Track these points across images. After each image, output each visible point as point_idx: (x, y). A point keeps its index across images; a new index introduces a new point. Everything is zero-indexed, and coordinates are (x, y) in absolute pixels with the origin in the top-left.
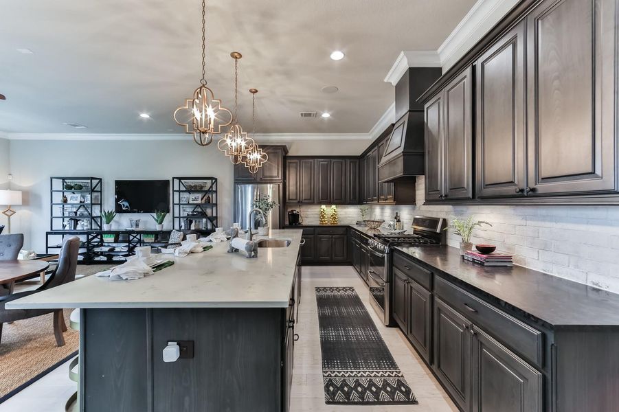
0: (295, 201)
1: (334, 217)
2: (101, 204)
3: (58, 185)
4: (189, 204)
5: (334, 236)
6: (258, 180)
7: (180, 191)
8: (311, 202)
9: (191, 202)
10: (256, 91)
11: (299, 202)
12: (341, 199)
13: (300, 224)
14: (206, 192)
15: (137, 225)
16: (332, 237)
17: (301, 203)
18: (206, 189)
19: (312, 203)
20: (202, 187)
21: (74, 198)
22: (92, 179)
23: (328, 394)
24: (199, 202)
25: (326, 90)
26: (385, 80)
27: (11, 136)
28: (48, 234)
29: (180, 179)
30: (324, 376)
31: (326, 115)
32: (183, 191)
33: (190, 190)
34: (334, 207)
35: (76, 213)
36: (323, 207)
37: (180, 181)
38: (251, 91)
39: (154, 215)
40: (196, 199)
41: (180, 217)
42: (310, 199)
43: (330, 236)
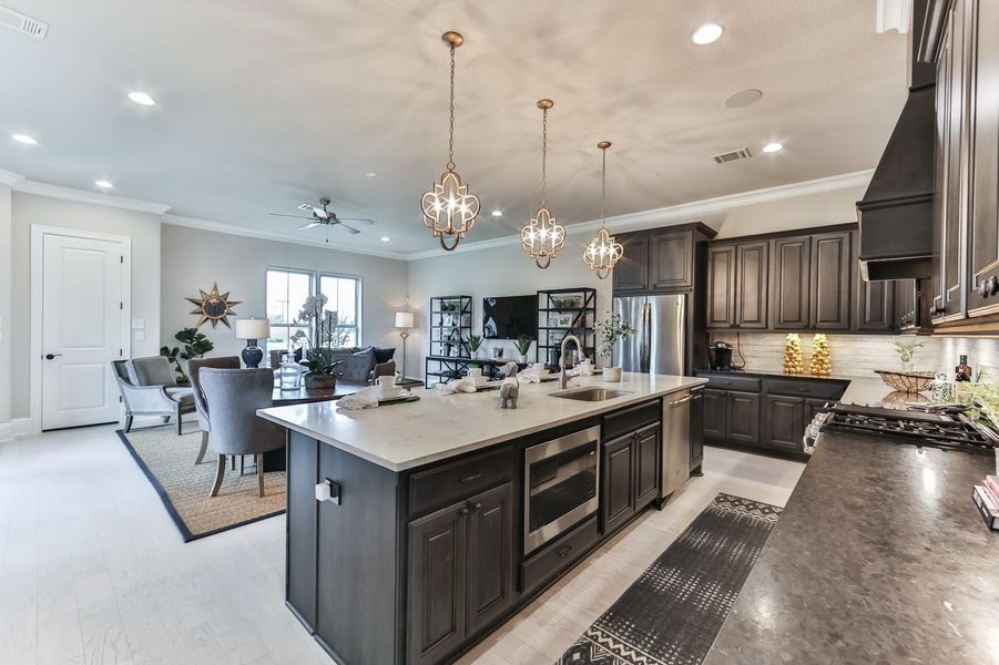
0: (723, 325)
1: (819, 358)
2: (470, 328)
3: (437, 306)
4: (557, 329)
5: (808, 400)
6: (651, 288)
7: (548, 310)
8: (762, 327)
9: (559, 326)
10: (609, 144)
11: (732, 327)
12: (838, 320)
13: (735, 368)
14: (581, 310)
15: (501, 354)
16: (803, 403)
17: (737, 329)
18: (581, 306)
19: (765, 330)
20: (573, 303)
21: (448, 320)
22: (462, 297)
23: (564, 660)
24: (569, 325)
25: (734, 102)
26: (880, 29)
27: (409, 258)
28: (428, 359)
29: (549, 292)
30: (586, 634)
31: (773, 148)
32: (552, 310)
33: (560, 308)
34: (820, 337)
35: (449, 338)
36: (794, 337)
37: (549, 296)
38: (599, 146)
39: (517, 342)
40: (565, 321)
41: (548, 347)
42: (758, 321)
43: (800, 399)
